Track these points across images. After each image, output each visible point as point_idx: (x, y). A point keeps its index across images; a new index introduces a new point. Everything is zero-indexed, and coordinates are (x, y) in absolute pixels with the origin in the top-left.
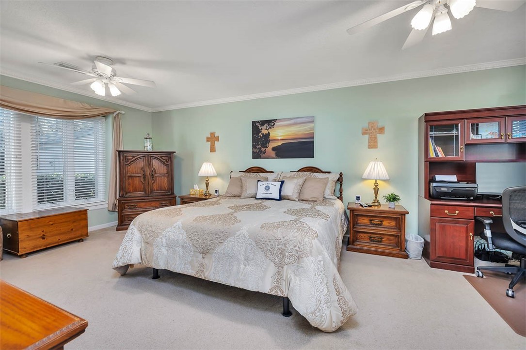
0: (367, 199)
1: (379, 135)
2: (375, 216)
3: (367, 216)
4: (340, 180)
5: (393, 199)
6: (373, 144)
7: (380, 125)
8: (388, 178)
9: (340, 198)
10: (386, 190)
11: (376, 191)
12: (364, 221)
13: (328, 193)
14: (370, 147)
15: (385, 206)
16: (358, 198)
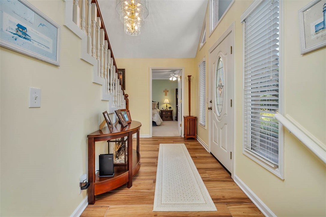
0: (165, 108)
1: (167, 93)
2: (166, 111)
3: (164, 112)
4: (158, 104)
5: (170, 108)
6: (166, 95)
7: (167, 90)
8: (169, 103)
9: (158, 108)
10: (169, 106)
11: (167, 106)
12: (164, 113)
13: (156, 107)
14: (165, 95)
15: (169, 109)
16: (163, 108)
